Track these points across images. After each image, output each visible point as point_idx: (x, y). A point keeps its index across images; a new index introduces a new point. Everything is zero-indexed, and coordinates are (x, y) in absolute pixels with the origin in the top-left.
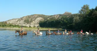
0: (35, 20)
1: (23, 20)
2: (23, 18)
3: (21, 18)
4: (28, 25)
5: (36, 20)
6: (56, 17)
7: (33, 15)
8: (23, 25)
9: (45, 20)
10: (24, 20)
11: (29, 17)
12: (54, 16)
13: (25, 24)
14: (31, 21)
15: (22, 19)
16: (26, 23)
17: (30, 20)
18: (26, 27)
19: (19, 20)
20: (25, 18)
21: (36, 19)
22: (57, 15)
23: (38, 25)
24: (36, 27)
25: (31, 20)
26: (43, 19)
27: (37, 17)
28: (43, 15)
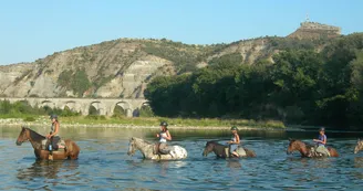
0: (121, 73)
1: (49, 72)
2: (51, 58)
3: (40, 62)
4: (81, 105)
5: (128, 75)
6: (249, 54)
7: (113, 44)
8: (52, 106)
9: (185, 70)
10: (56, 76)
11: (87, 54)
12: (234, 49)
13: (62, 95)
14: (101, 80)
15: (43, 65)
16: (70, 93)
17: (92, 72)
18: (68, 113)
19: (28, 73)
20: (62, 60)
21: (126, 65)
22: (256, 41)
23: (142, 102)
24: (130, 114)
25: (100, 72)
26: (172, 69)
27: (133, 57)
28: (171, 43)
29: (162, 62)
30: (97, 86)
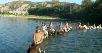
0: (20, 7)
1: (7, 6)
2: (7, 3)
3: (5, 4)
4: (14, 12)
5: (22, 7)
6: (44, 4)
7: (19, 1)
9: (32, 7)
10: (8, 7)
11: (14, 3)
12: (41, 3)
13: (10, 10)
14: (17, 8)
15: (6, 5)
16: (11, 10)
19: (3, 6)
20: (10, 4)
22: (45, 2)
25: (16, 6)
26: (30, 6)
27: (23, 4)
28: (29, 2)
29: (28, 5)
30: (16, 9)
